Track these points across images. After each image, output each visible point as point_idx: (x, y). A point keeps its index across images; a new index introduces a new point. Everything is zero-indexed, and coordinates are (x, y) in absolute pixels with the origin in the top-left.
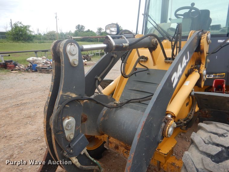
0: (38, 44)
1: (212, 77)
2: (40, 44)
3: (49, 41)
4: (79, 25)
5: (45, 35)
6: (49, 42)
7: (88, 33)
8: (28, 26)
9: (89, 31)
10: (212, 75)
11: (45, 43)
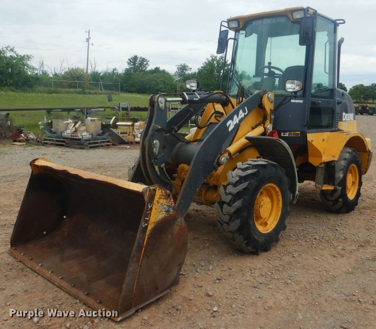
0: (46, 95)
1: (287, 135)
2: (50, 95)
3: (67, 90)
4: (135, 58)
5: (56, 75)
6: (68, 93)
7: (154, 75)
8: (27, 56)
9: (157, 70)
10: (287, 133)
11: (60, 93)
